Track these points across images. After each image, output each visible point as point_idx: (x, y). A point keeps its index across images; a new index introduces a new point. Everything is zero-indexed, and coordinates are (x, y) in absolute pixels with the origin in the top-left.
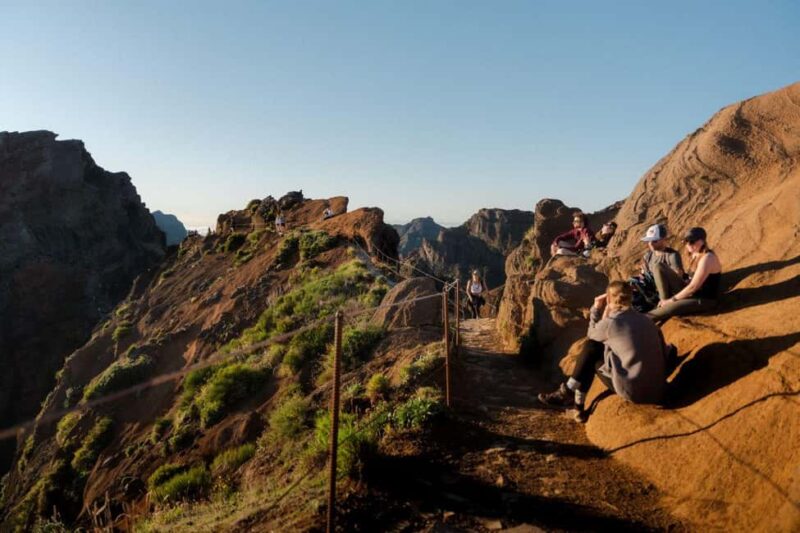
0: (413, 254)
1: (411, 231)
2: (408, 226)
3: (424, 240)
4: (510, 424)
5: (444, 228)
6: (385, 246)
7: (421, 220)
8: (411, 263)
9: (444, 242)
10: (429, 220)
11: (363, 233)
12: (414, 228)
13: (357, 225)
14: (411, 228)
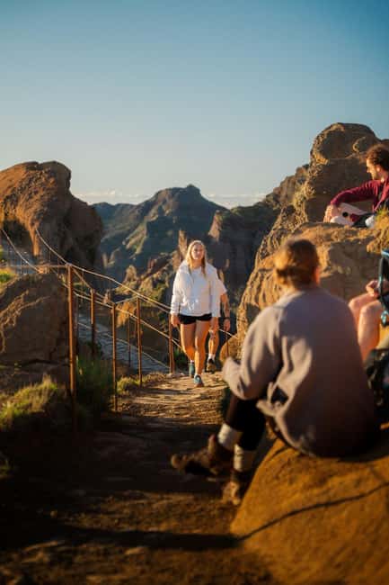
0: (156, 268)
1: (152, 216)
2: (147, 206)
3: (181, 234)
4: (114, 513)
5: (223, 209)
6: (71, 241)
7: (175, 192)
8: (154, 285)
9: (223, 237)
10: (192, 192)
11: (24, 215)
12: (161, 211)
13: (12, 199)
14: (153, 211)
